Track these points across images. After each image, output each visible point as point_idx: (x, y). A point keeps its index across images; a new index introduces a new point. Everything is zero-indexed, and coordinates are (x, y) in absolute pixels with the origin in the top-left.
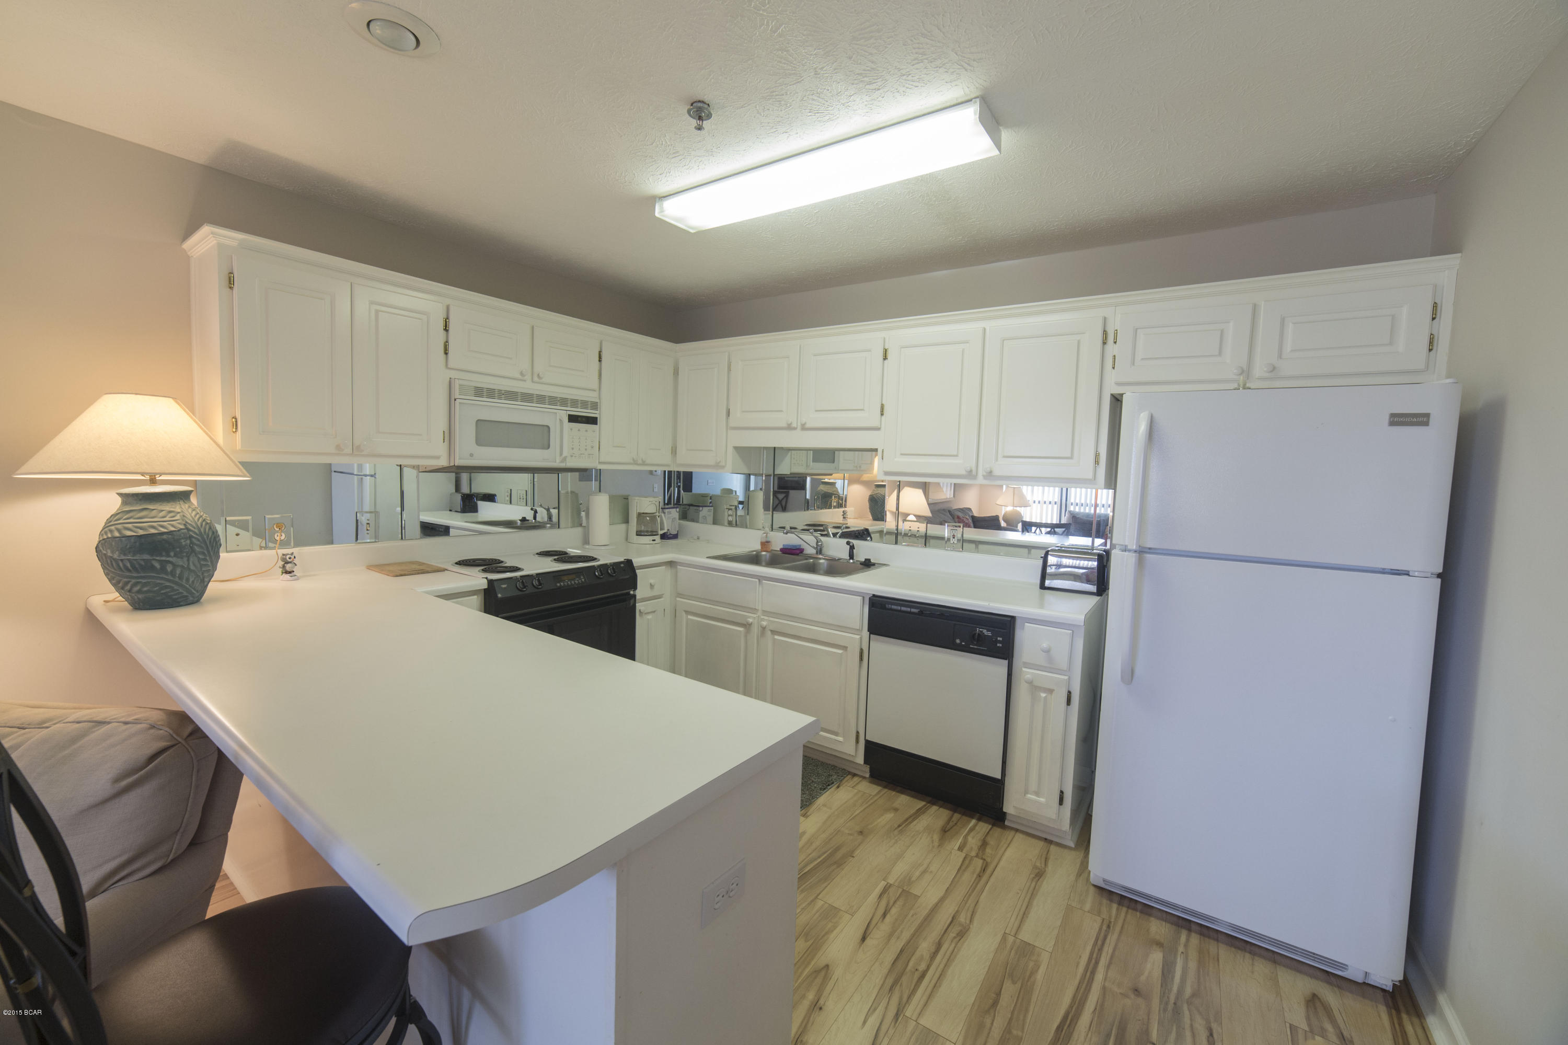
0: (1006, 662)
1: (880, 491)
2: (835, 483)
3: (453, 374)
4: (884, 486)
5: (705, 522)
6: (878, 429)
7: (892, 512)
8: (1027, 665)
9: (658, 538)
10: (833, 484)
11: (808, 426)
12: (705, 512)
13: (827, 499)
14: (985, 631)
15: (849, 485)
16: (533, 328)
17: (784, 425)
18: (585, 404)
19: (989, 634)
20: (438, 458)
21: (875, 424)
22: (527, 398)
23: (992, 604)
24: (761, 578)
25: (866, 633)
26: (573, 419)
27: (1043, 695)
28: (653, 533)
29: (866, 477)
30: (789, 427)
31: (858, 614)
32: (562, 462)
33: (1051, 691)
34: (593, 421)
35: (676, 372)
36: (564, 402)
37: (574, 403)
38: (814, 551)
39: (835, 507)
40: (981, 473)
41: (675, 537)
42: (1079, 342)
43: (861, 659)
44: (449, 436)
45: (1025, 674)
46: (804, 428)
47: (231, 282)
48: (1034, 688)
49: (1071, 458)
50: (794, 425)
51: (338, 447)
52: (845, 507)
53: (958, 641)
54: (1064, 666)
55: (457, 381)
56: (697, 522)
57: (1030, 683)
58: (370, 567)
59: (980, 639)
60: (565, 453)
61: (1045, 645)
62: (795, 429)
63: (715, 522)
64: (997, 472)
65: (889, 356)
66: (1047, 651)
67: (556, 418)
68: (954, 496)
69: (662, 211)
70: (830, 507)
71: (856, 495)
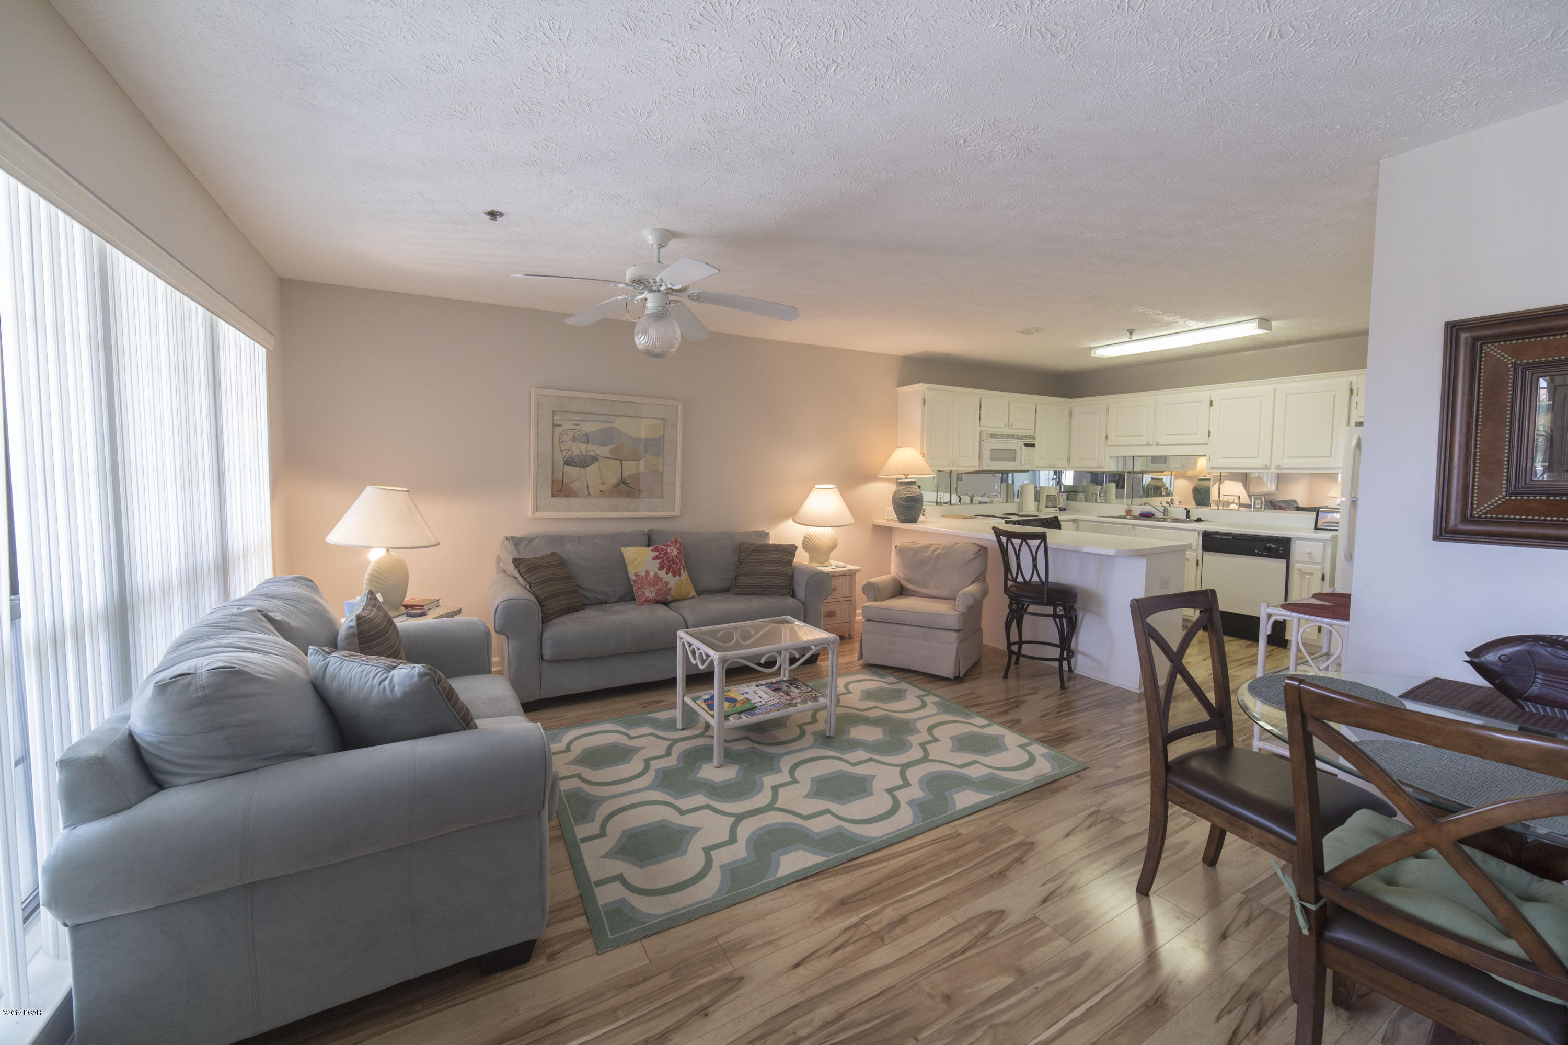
0: (1285, 561)
1: (1205, 483)
2: (1162, 479)
3: (982, 429)
4: (1210, 480)
5: (1081, 501)
6: (1206, 444)
7: (1214, 501)
8: (1298, 562)
9: (1058, 509)
10: (1161, 479)
11: (1160, 443)
12: (1080, 496)
13: (1156, 489)
14: (1273, 546)
15: (1174, 479)
16: (1009, 402)
17: (1145, 443)
18: (1030, 437)
19: (1275, 546)
20: (975, 467)
21: (1206, 442)
22: (1008, 437)
23: (1276, 532)
24: (1134, 526)
25: (1200, 551)
26: (1027, 445)
27: (1308, 576)
28: (1055, 507)
29: (1190, 473)
30: (1148, 445)
31: (1196, 541)
32: (1021, 467)
33: (1312, 574)
34: (1033, 446)
35: (1070, 415)
36: (1021, 437)
37: (1026, 437)
38: (1163, 515)
39: (1164, 496)
40: (1273, 466)
41: (1065, 510)
42: (1334, 395)
43: (1197, 565)
44: (980, 457)
45: (1296, 565)
46: (1157, 445)
47: (924, 403)
48: (1302, 573)
49: (1331, 456)
50: (1151, 443)
51: (949, 463)
52: (1172, 496)
53: (1256, 551)
54: (1320, 561)
55: (985, 432)
56: (1076, 501)
57: (1300, 570)
58: (942, 516)
59: (1269, 549)
60: (1023, 463)
61: (1308, 551)
62: (1151, 445)
63: (1086, 501)
64: (1283, 466)
65: (1213, 404)
66: (1310, 554)
67: (1018, 445)
68: (1277, 489)
69: (1095, 353)
70: (1160, 496)
71: (1181, 488)
